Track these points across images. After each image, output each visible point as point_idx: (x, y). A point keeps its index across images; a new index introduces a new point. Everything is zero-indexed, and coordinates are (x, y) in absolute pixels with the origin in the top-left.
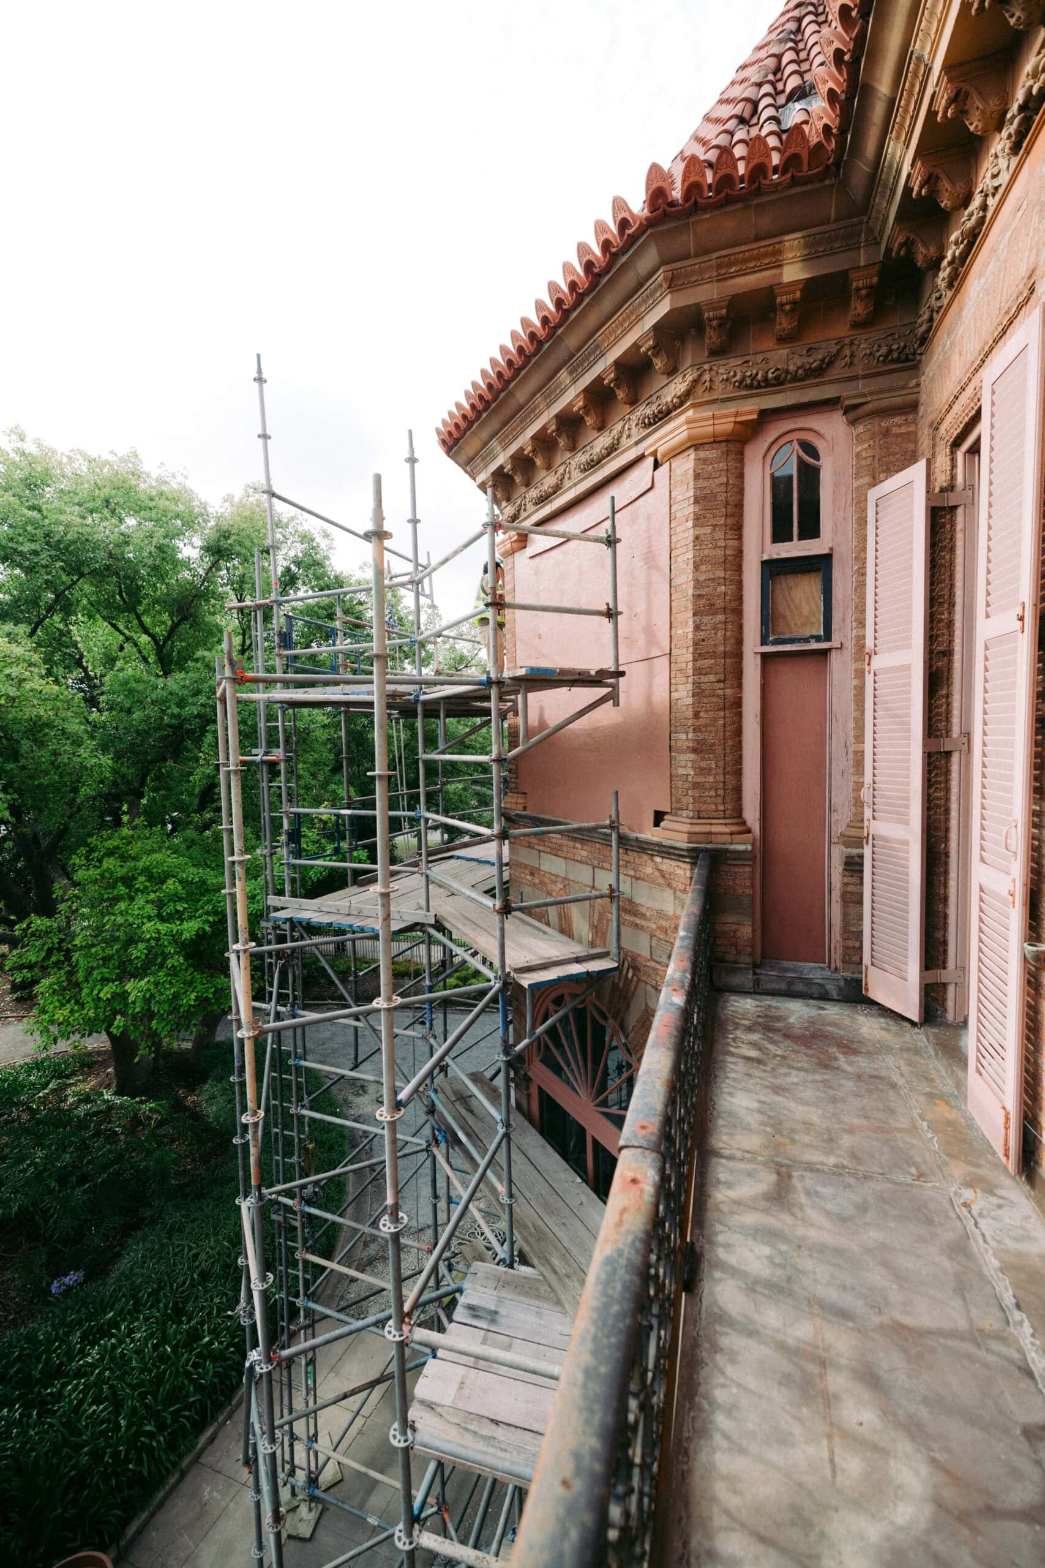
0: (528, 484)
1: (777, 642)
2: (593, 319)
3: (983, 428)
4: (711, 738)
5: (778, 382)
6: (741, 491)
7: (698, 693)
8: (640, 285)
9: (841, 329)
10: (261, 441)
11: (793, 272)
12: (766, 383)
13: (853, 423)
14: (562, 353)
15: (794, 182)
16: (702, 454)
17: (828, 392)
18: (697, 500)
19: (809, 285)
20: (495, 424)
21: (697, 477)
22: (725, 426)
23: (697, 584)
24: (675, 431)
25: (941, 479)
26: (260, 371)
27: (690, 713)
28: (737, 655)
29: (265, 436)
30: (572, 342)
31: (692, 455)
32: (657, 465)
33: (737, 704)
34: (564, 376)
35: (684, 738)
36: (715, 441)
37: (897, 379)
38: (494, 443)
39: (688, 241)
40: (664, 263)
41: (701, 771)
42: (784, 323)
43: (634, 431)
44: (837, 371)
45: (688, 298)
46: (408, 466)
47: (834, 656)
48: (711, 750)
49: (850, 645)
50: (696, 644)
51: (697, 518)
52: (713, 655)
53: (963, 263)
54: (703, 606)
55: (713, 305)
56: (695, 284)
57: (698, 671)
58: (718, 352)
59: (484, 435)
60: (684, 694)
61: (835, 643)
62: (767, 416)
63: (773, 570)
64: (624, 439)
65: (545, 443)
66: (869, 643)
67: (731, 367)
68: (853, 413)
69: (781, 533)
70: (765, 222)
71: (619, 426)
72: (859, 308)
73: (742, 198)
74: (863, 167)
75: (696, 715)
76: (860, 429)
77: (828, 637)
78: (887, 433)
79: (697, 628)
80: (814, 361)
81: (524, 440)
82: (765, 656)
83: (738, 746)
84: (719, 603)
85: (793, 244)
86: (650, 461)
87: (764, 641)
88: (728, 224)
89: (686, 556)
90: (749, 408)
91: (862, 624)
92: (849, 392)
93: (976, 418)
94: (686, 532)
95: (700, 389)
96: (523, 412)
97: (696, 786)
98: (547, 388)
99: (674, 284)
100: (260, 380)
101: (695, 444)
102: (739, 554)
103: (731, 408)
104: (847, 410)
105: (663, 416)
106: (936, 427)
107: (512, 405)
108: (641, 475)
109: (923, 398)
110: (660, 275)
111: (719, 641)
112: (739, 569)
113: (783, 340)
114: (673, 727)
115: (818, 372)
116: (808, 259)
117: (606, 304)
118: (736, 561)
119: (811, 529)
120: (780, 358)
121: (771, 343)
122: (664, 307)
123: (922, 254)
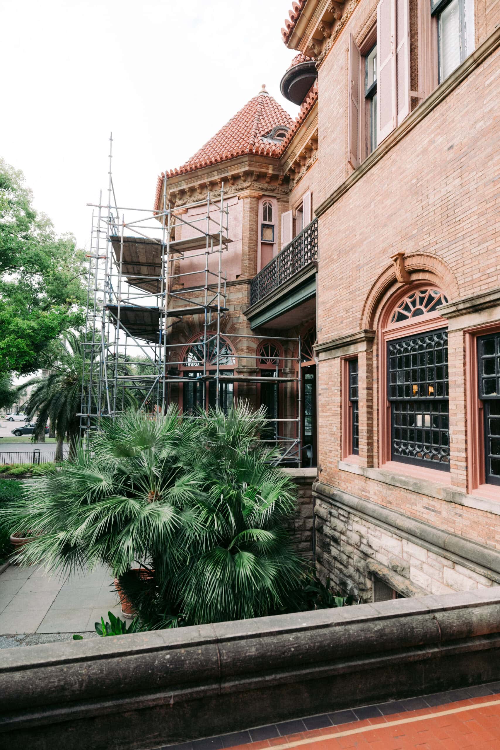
0: (190, 196)
1: (264, 240)
2: (229, 164)
3: (303, 204)
4: (252, 257)
5: (266, 190)
6: (258, 209)
7: (250, 247)
8: (242, 162)
9: (276, 184)
10: (109, 158)
11: (270, 172)
12: (264, 189)
13: (278, 202)
14: (218, 168)
15: (273, 158)
16: (252, 199)
17: (274, 195)
18: (250, 208)
19: (273, 175)
20: (187, 177)
21: (250, 203)
22: (256, 195)
23: (250, 225)
24: (247, 192)
25: (294, 214)
26: (111, 137)
27: (248, 252)
28: (257, 241)
29: (111, 156)
30: (221, 167)
31: (249, 199)
32: (239, 199)
33: (257, 251)
34: (215, 173)
35: (245, 257)
36: (254, 197)
37: (286, 196)
38: (183, 182)
39: (254, 159)
40: (249, 161)
41: (250, 264)
42: (268, 180)
43: (233, 190)
44: (276, 191)
45: (252, 169)
47: (274, 245)
48: (252, 260)
49: (277, 243)
50: (249, 237)
51: (250, 212)
52: (253, 240)
53: (298, 181)
54: (251, 229)
55: (256, 172)
56: (254, 167)
57: (249, 243)
58: (255, 180)
59: (181, 179)
60: (246, 248)
62: (264, 196)
63: (264, 226)
64: (230, 191)
65: (203, 187)
66: (282, 242)
67: (257, 184)
69: (265, 219)
70: (267, 161)
71: (228, 188)
72: (280, 182)
73: (265, 156)
74: (283, 161)
76: (279, 203)
77: (273, 241)
78: (284, 205)
79: (250, 234)
80: (272, 188)
81: (196, 184)
82: (262, 243)
83: (257, 260)
84: (254, 230)
85: (271, 167)
86: (237, 198)
87: (262, 240)
88: (261, 159)
89: (247, 219)
90: (261, 193)
91: (280, 239)
92: (279, 196)
93: (302, 202)
94: (248, 214)
95: (251, 186)
96: (198, 177)
97: (249, 267)
98: (209, 174)
99: (250, 165)
100: (111, 140)
101: (250, 197)
103: (257, 192)
104: (278, 199)
105: (242, 189)
106: (293, 206)
107: (196, 174)
108: (235, 200)
109: (290, 201)
110: (247, 163)
111: (254, 237)
112: (257, 224)
113: (267, 183)
114: (243, 255)
115: (273, 191)
116: (273, 170)
117: (233, 163)
118: (257, 222)
119: (270, 220)
120: (266, 186)
121: (264, 182)
122: (247, 168)
123: (291, 177)
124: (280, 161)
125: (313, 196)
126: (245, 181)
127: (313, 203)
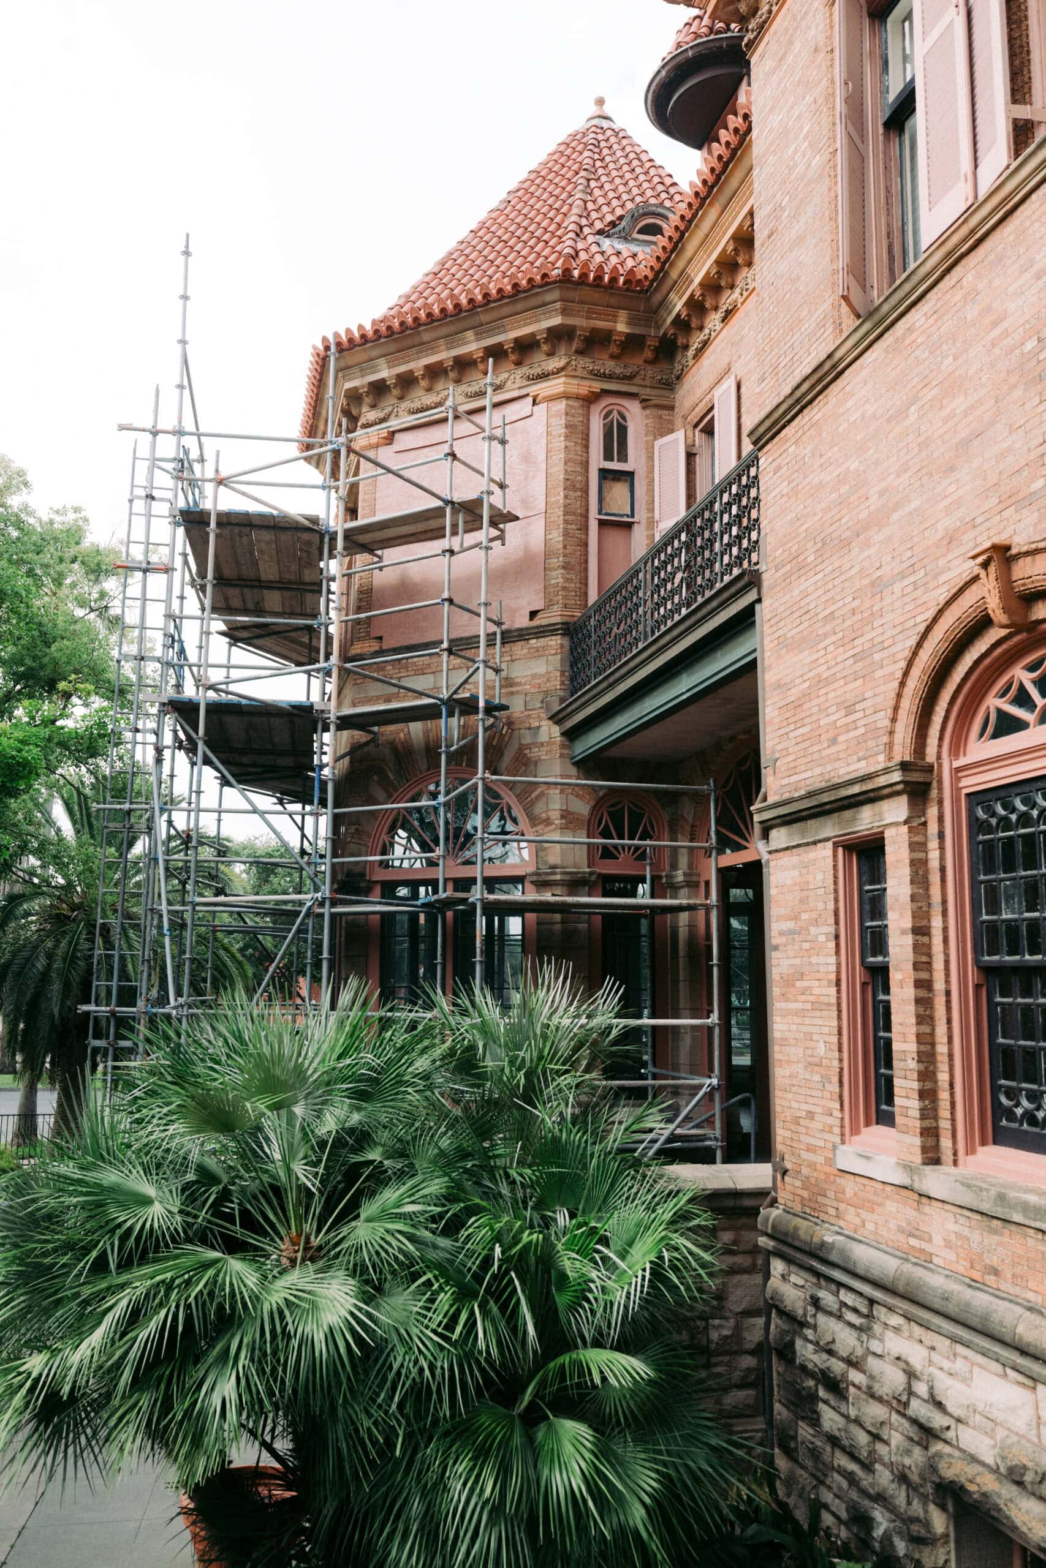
0: (401, 398)
1: (607, 514)
2: (506, 310)
3: (715, 412)
4: (573, 561)
5: (610, 377)
6: (588, 428)
7: (566, 534)
8: (544, 305)
9: (639, 361)
10: (181, 302)
11: (622, 327)
12: (604, 375)
13: (644, 408)
14: (475, 321)
15: (627, 290)
16: (571, 403)
17: (633, 389)
18: (567, 427)
19: (628, 335)
20: (392, 347)
21: (567, 414)
22: (584, 391)
23: (566, 472)
24: (557, 385)
25: (690, 441)
26: (187, 246)
27: (561, 546)
28: (586, 516)
29: (185, 298)
30: (484, 318)
31: (564, 402)
32: (534, 403)
33: (586, 545)
34: (470, 335)
35: (554, 562)
36: (577, 397)
37: (664, 393)
38: (382, 360)
39: (576, 295)
40: (562, 300)
41: (567, 580)
42: (614, 349)
43: (518, 380)
44: (637, 380)
45: (570, 321)
47: (636, 527)
48: (571, 569)
49: (644, 521)
50: (565, 506)
51: (566, 436)
52: (574, 514)
53: (700, 351)
54: (570, 486)
55: (582, 329)
56: (576, 316)
57: (566, 522)
58: (580, 352)
59: (375, 353)
60: (557, 537)
61: (636, 519)
62: (605, 393)
63: (604, 474)
64: (509, 383)
65: (435, 372)
66: (657, 517)
67: (583, 362)
68: (645, 403)
69: (608, 457)
70: (613, 301)
71: (506, 375)
72: (648, 354)
73: (604, 287)
74: (658, 297)
75: (565, 547)
76: (647, 412)
77: (633, 516)
78: (660, 417)
79: (566, 497)
80: (628, 372)
81: (417, 365)
82: (600, 520)
83: (586, 569)
84: (578, 485)
85: (623, 315)
86: (530, 400)
87: (600, 513)
88: (596, 295)
89: (559, 457)
90: (597, 386)
91: (652, 510)
92: (645, 392)
93: (712, 408)
94: (560, 443)
95: (570, 368)
96: (421, 347)
97: (564, 588)
98: (452, 339)
99: (564, 312)
100: (187, 253)
101: (566, 396)
102: (587, 461)
103: (586, 383)
104: (643, 401)
105: (544, 376)
106: (685, 418)
107: (416, 340)
108: (523, 407)
109: (677, 404)
110: (558, 305)
111: (577, 506)
112: (587, 470)
113: (612, 357)
114: (547, 555)
115: (628, 378)
116: (629, 324)
117: (519, 306)
118: (586, 465)
119: (623, 457)
120: (609, 366)
121: (606, 357)
122: (556, 321)
123: (681, 341)
124: (648, 299)
125: (743, 390)
126: (551, 354)
127: (743, 410)
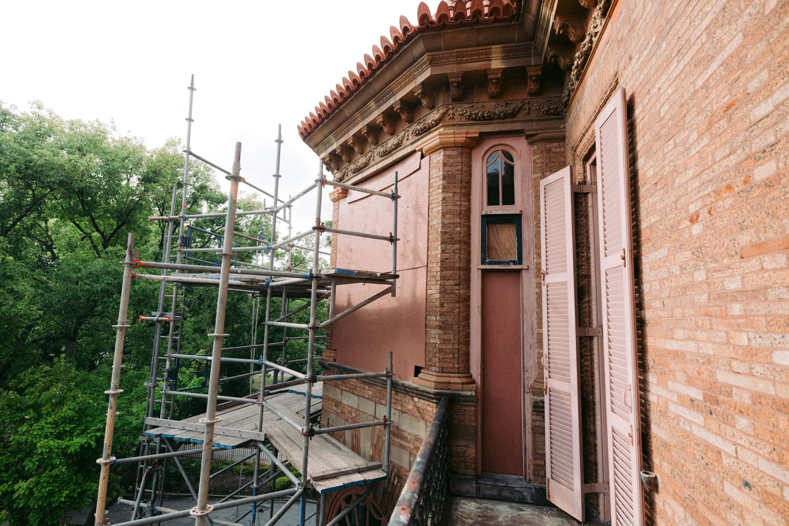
1: (491, 263)
2: (389, 75)
4: (450, 319)
5: (490, 118)
6: (470, 175)
7: (443, 291)
8: (415, 61)
9: (524, 95)
10: (187, 122)
11: (496, 64)
12: (483, 118)
13: (531, 144)
14: (371, 91)
15: (496, 20)
16: (448, 153)
17: (518, 126)
18: (444, 178)
19: (505, 71)
20: (332, 126)
21: (444, 165)
22: (461, 138)
23: (444, 225)
25: (579, 178)
26: (192, 83)
27: (438, 303)
28: (467, 270)
30: (377, 86)
31: (442, 152)
32: (422, 157)
33: (467, 299)
34: (372, 104)
35: (434, 320)
36: (455, 146)
38: (331, 137)
39: (441, 42)
40: (427, 51)
41: (444, 341)
42: (492, 89)
43: (410, 137)
44: (520, 116)
45: (440, 71)
46: (276, 144)
47: (524, 273)
48: (451, 328)
49: (533, 267)
50: (442, 261)
51: (444, 188)
52: (453, 269)
53: (582, 68)
54: (447, 239)
55: (454, 75)
56: (444, 64)
57: (443, 278)
58: (458, 100)
59: (326, 131)
60: (435, 291)
61: (524, 266)
62: (483, 137)
63: (488, 220)
64: (405, 141)
65: (360, 139)
67: (462, 109)
68: (531, 139)
69: (492, 200)
70: (481, 38)
71: (402, 134)
72: (532, 86)
73: (469, 25)
74: (530, 18)
75: (442, 305)
76: (535, 147)
77: (520, 262)
78: (549, 151)
79: (443, 251)
80: (509, 110)
81: (349, 136)
82: (484, 271)
83: (468, 326)
84: (457, 238)
85: (496, 50)
86: (419, 154)
87: (483, 263)
88: (462, 36)
89: (438, 209)
90: (475, 131)
91: (539, 255)
92: (527, 127)
94: (438, 195)
95: (447, 118)
96: (349, 121)
97: (441, 350)
98: (363, 110)
99: (432, 62)
100: (192, 88)
101: (443, 147)
102: (469, 210)
103: (464, 129)
104: (528, 137)
105: (426, 130)
106: (575, 149)
107: (342, 118)
108: (415, 161)
109: (567, 135)
110: (425, 58)
111: (456, 260)
112: (468, 219)
113: (492, 97)
114: (428, 312)
115: (511, 116)
116: (504, 59)
117: (397, 68)
118: (467, 214)
119: (509, 199)
120: (491, 106)
121: (486, 98)
122: (427, 74)
123: (563, 62)
124: (522, 25)
125: (638, 111)
126: (432, 107)
